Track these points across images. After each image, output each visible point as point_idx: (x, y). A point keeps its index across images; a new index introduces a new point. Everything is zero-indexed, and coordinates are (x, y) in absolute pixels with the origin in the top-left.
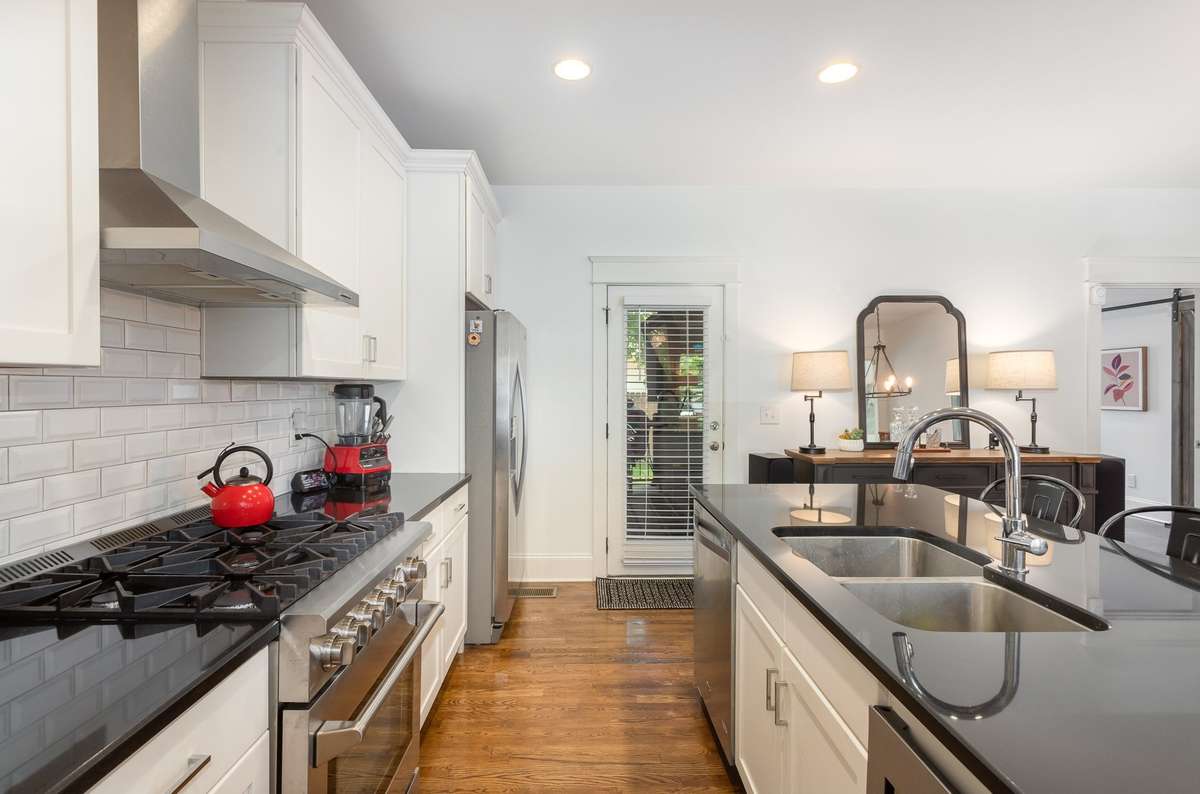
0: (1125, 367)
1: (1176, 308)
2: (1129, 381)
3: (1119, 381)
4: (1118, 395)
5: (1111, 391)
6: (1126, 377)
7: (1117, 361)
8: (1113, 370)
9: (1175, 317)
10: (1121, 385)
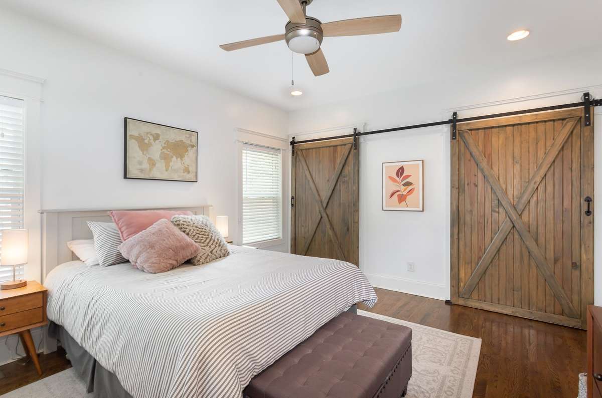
0: (408, 176)
1: (454, 128)
2: (410, 188)
3: (403, 187)
4: (402, 198)
5: (396, 196)
6: (408, 184)
7: (401, 171)
8: (397, 179)
9: (454, 135)
10: (404, 190)
